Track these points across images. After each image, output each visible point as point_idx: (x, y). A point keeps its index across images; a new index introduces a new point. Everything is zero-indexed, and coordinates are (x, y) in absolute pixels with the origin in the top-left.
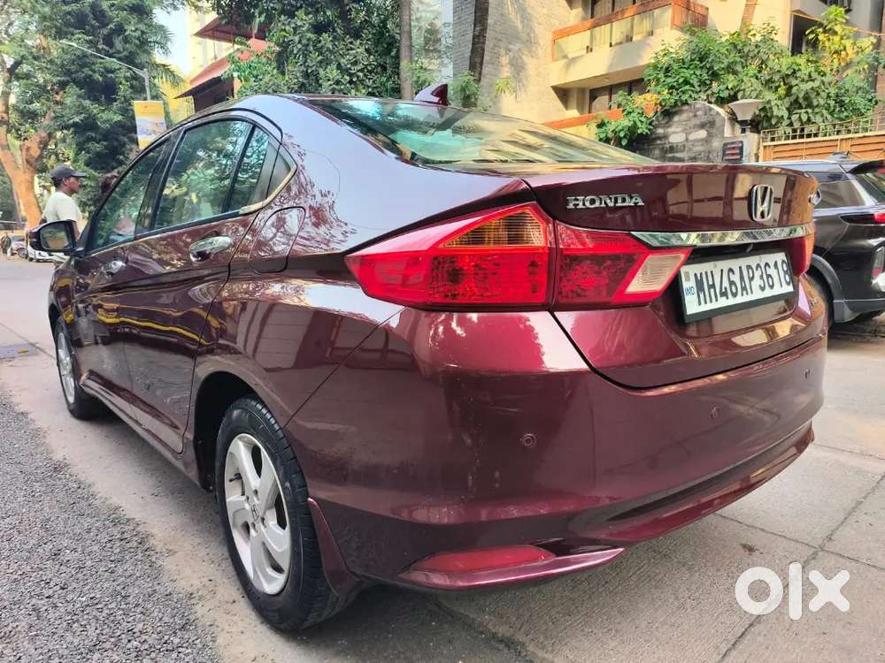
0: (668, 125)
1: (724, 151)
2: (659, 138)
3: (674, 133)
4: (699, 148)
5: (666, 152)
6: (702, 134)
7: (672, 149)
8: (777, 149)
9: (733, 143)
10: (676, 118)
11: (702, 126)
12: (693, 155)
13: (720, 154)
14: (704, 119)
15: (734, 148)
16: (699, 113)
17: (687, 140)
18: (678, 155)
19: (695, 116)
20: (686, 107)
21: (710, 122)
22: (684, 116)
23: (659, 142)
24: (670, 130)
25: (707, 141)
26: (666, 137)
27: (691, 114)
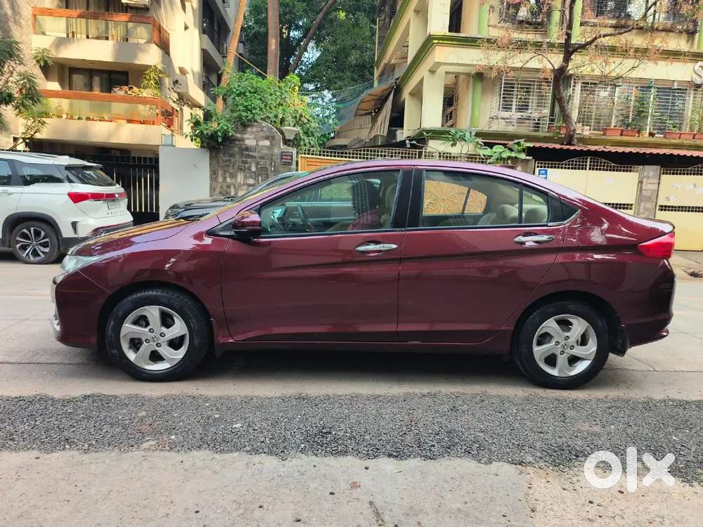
0: (243, 132)
1: (282, 156)
2: (238, 140)
3: (248, 138)
4: (265, 152)
5: (243, 150)
6: (267, 143)
7: (247, 149)
8: (308, 159)
9: (286, 152)
10: (249, 129)
11: (267, 138)
12: (262, 155)
13: (279, 157)
14: (268, 134)
15: (288, 156)
16: (265, 129)
17: (257, 145)
18: (251, 153)
19: (262, 131)
20: (256, 124)
21: (272, 137)
22: (255, 129)
23: (238, 143)
24: (246, 136)
25: (270, 148)
26: (243, 140)
27: (259, 129)
